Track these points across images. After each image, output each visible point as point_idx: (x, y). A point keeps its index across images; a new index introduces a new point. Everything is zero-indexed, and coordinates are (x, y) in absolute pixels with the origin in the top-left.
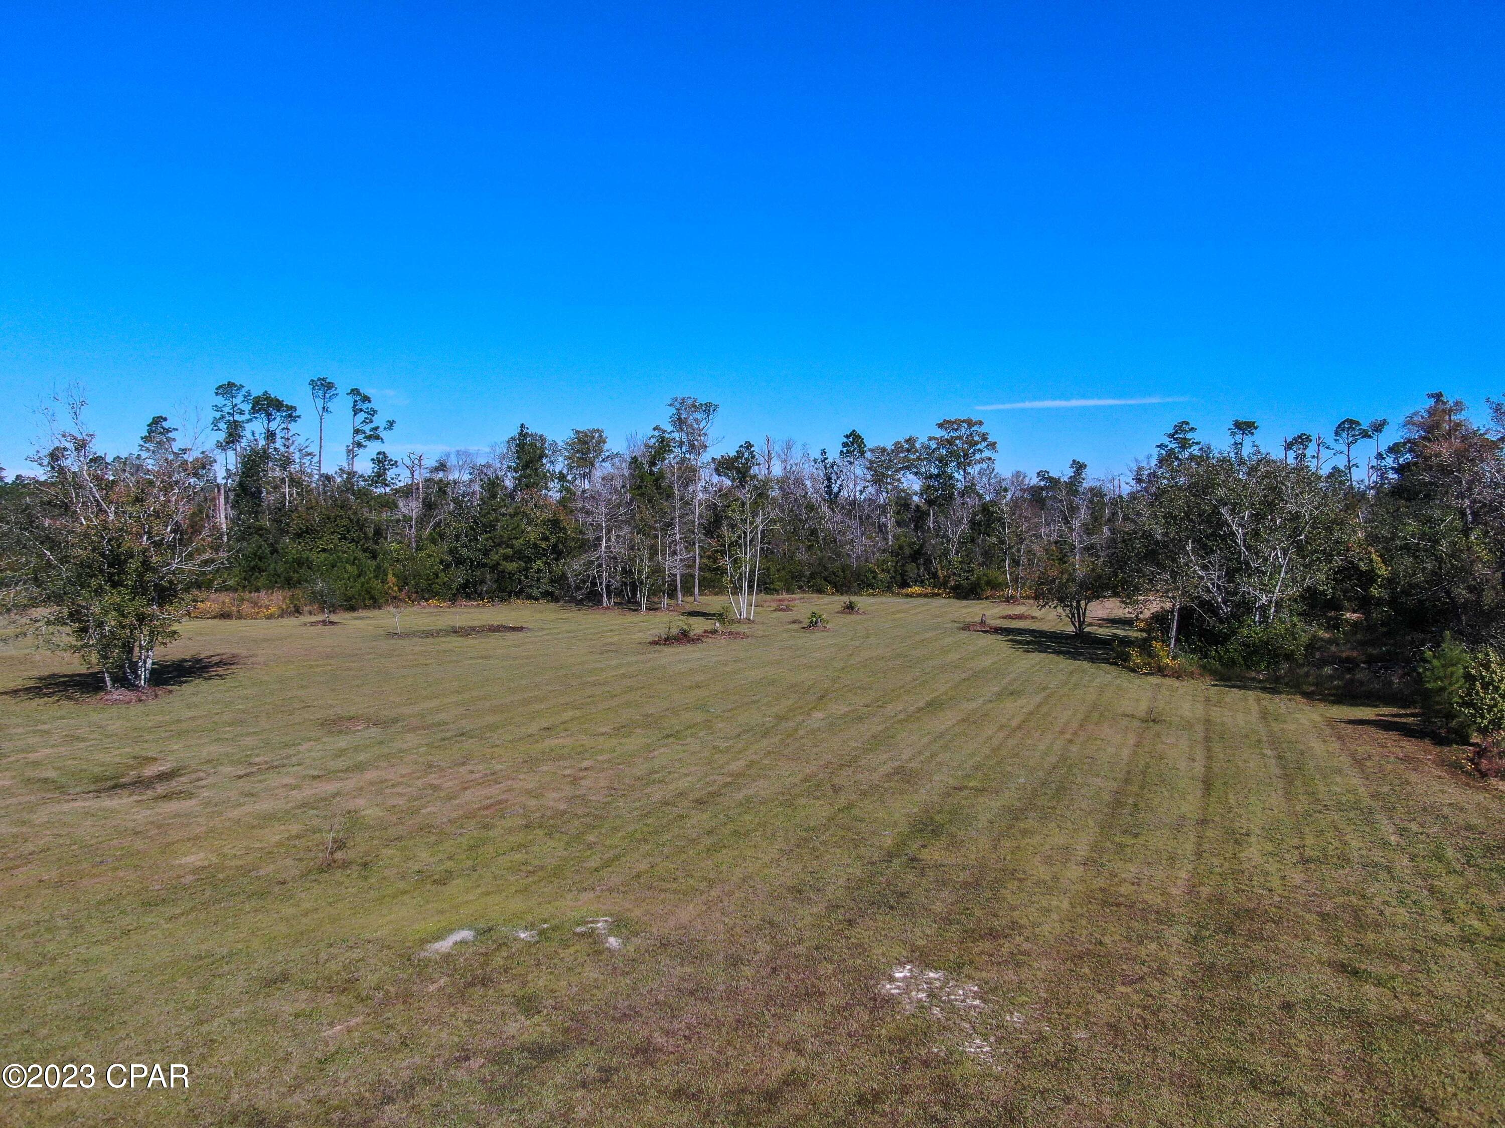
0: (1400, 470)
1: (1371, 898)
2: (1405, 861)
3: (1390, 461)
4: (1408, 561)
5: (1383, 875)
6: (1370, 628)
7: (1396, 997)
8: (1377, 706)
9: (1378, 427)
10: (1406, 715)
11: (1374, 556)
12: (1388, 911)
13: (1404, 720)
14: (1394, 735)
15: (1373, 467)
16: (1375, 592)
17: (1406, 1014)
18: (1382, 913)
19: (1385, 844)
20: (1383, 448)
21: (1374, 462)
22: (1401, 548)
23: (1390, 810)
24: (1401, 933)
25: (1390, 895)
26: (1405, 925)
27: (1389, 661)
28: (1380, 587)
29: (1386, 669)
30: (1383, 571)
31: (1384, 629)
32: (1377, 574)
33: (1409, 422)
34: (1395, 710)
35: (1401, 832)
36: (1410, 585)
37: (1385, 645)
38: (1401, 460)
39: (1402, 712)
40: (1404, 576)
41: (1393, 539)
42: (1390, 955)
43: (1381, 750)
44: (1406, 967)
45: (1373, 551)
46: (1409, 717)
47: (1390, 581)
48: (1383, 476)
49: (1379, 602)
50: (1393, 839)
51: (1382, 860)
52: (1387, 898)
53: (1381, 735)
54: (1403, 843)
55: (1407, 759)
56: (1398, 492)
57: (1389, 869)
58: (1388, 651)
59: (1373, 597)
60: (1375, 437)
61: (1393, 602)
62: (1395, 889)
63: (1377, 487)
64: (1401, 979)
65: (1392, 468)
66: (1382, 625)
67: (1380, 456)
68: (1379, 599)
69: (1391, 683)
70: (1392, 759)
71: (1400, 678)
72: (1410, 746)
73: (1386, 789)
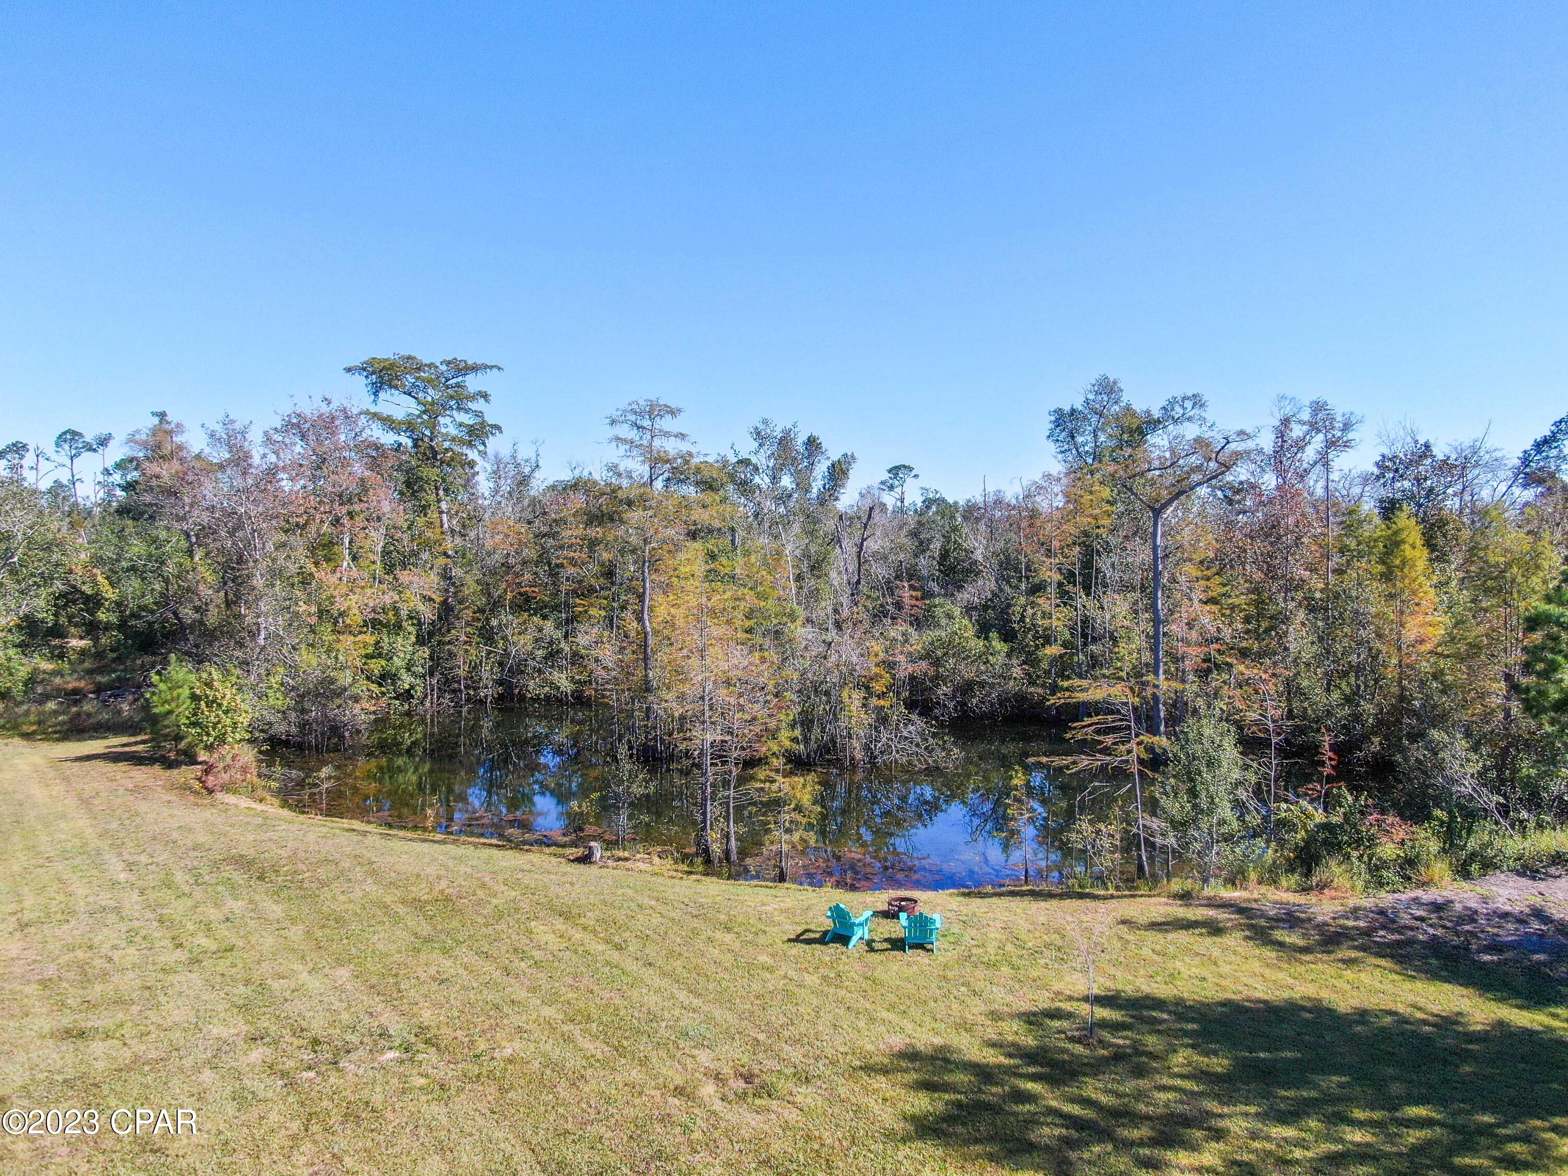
0: (129, 487)
1: (100, 946)
2: (135, 897)
3: (117, 478)
4: (136, 583)
5: (112, 918)
6: (99, 655)
7: (125, 1044)
8: (106, 738)
9: (104, 442)
10: (136, 743)
11: (100, 578)
12: (116, 955)
13: (134, 749)
14: (122, 766)
15: (99, 483)
16: (102, 616)
17: (136, 1058)
18: (110, 960)
19: (114, 884)
20: (110, 464)
21: (100, 478)
22: (128, 570)
23: (118, 847)
24: (131, 975)
25: (119, 937)
26: (134, 966)
27: (119, 688)
28: (108, 610)
29: (116, 696)
30: (110, 594)
31: (115, 655)
32: (103, 598)
33: (131, 440)
34: (125, 740)
35: (130, 867)
36: (139, 607)
37: (115, 671)
38: (129, 478)
39: (133, 739)
40: (133, 598)
41: (118, 560)
42: (120, 1002)
43: (110, 784)
44: (135, 1009)
45: (99, 572)
46: (138, 744)
47: (119, 604)
48: (109, 493)
49: (108, 627)
50: (122, 877)
51: (111, 902)
52: (116, 942)
53: (110, 767)
54: (133, 879)
55: (137, 790)
56: (124, 511)
57: (117, 910)
58: (119, 678)
59: (100, 622)
60: (100, 451)
61: (122, 626)
62: (124, 929)
63: (105, 504)
64: (130, 1024)
65: (119, 485)
66: (111, 651)
67: (107, 472)
68: (108, 623)
69: (119, 712)
70: (121, 791)
71: (130, 705)
72: (141, 774)
73: (114, 825)
